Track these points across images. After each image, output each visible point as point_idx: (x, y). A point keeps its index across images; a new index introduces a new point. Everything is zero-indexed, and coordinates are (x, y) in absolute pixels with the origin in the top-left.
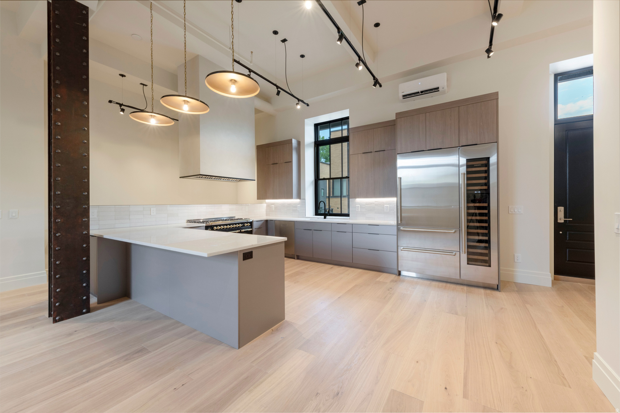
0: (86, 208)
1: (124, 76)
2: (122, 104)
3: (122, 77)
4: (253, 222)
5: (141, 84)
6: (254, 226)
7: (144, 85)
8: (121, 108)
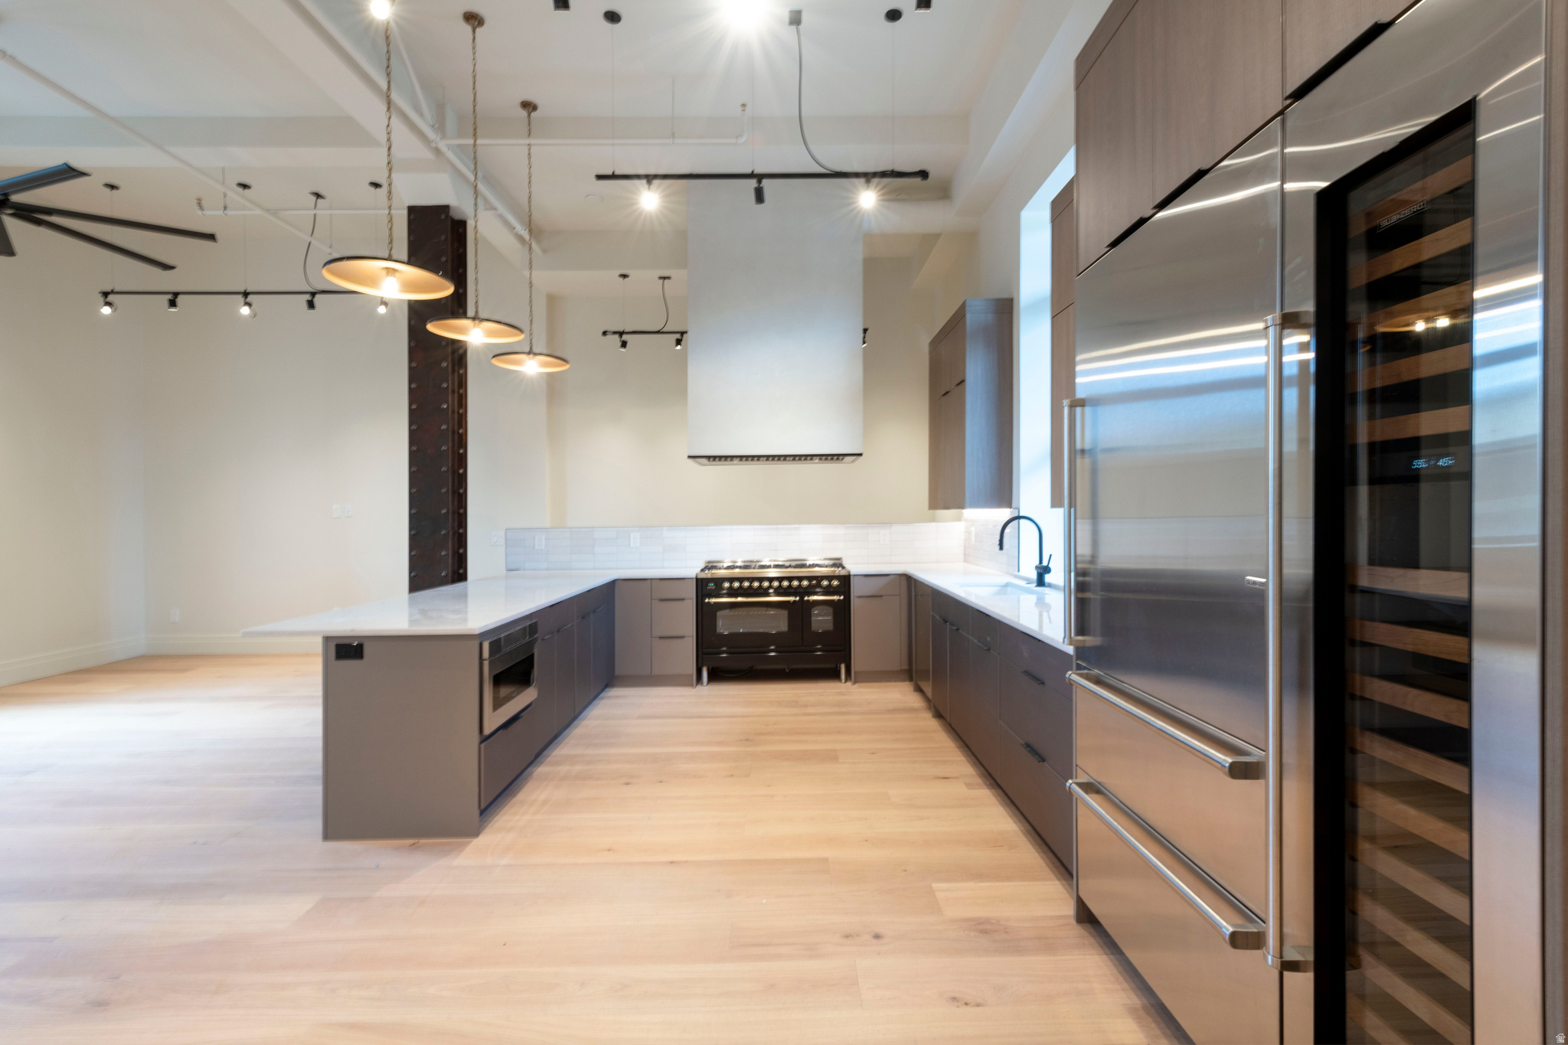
0: (445, 534)
1: (628, 275)
2: (624, 330)
3: (624, 279)
4: (852, 578)
5: (661, 278)
6: (856, 589)
7: (664, 278)
8: (622, 339)
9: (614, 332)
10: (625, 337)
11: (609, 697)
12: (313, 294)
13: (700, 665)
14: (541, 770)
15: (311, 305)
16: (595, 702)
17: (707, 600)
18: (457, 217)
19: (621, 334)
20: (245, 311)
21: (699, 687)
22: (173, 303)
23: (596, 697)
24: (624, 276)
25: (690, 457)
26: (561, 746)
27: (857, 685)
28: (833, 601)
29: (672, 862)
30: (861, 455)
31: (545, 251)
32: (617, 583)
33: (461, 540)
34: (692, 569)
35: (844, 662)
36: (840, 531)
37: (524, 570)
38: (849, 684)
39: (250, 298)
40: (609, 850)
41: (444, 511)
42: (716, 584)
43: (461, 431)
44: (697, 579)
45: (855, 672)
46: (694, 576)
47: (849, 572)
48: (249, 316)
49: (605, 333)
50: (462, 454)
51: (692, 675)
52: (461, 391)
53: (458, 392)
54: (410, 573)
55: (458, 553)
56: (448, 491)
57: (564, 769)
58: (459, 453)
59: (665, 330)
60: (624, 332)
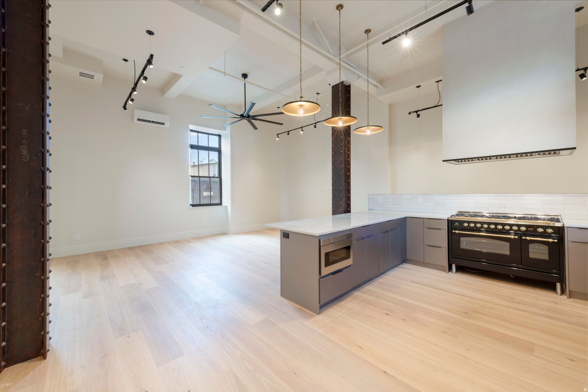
0: (342, 196)
1: (420, 86)
4: (566, 229)
5: (436, 82)
6: (568, 237)
7: (438, 81)
8: (417, 114)
9: (414, 112)
10: (419, 113)
11: (402, 268)
12: (316, 123)
13: (450, 263)
14: (357, 293)
15: (315, 127)
16: (395, 268)
17: (454, 231)
18: (347, 85)
19: (417, 112)
20: (302, 132)
21: (450, 273)
22: (288, 134)
23: (396, 266)
24: (418, 87)
25: (443, 161)
26: (370, 285)
27: (571, 300)
28: (549, 242)
29: (385, 372)
30: (575, 148)
31: (385, 87)
32: (407, 218)
33: (349, 198)
34: (446, 216)
35: (560, 282)
36: (559, 198)
37: (375, 210)
38: (564, 297)
39: (303, 129)
40: (360, 347)
41: (341, 188)
42: (459, 224)
43: (348, 160)
44: (448, 220)
45: (570, 291)
46: (447, 219)
47: (564, 225)
48: (303, 133)
49: (410, 113)
50: (349, 168)
51: (446, 267)
52: (349, 146)
53: (348, 146)
54: (332, 209)
55: (348, 202)
56: (343, 181)
57: (365, 296)
58: (348, 167)
59: (438, 105)
60: (419, 111)
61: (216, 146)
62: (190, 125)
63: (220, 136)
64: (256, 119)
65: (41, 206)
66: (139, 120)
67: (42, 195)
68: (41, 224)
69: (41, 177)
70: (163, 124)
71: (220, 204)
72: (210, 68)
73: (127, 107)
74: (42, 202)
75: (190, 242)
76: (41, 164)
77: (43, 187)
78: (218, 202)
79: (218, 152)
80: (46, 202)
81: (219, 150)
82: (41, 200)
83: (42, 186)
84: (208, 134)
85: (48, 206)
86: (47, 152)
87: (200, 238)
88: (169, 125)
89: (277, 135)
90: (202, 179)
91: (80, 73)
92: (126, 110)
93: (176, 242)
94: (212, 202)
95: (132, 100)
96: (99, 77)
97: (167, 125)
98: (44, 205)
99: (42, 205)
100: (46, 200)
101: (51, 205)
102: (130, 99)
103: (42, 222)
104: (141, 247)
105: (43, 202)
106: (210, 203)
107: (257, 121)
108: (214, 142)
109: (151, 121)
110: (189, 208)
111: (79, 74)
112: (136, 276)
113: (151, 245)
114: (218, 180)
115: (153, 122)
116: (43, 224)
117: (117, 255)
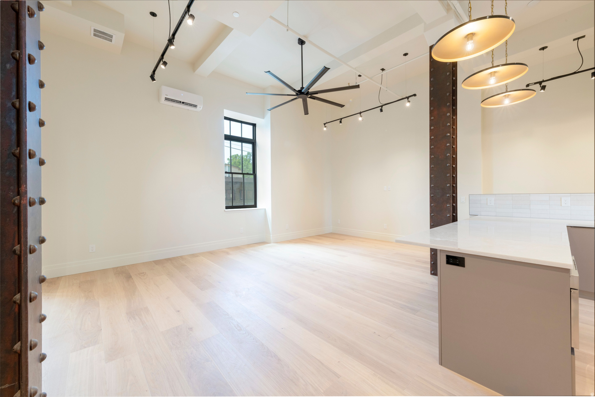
0: (449, 196)
1: (546, 47)
2: (543, 80)
3: (543, 50)
5: (574, 40)
7: (579, 38)
8: (542, 85)
9: (535, 83)
10: (543, 84)
12: (382, 106)
15: (381, 110)
19: (540, 83)
20: (361, 119)
22: (341, 122)
24: (543, 48)
33: (454, 199)
39: (363, 114)
41: (448, 185)
49: (528, 86)
55: (453, 205)
56: (450, 175)
59: (580, 70)
60: (543, 81)
61: (251, 137)
62: (224, 109)
63: (254, 125)
64: (314, 98)
65: (14, 204)
66: (167, 99)
67: (15, 174)
68: (14, 251)
69: (14, 128)
70: (195, 106)
71: (255, 206)
72: (271, 17)
73: (155, 78)
74: (16, 193)
75: (228, 253)
76: (14, 93)
77: (18, 151)
78: (253, 204)
79: (252, 145)
80: (26, 192)
81: (253, 142)
82: (14, 188)
83: (17, 149)
84: (242, 122)
85: (32, 204)
86: (30, 63)
87: (238, 248)
88: (201, 109)
89: (325, 124)
90: (234, 176)
91: (95, 30)
92: (154, 81)
93: (212, 253)
94: (246, 204)
95: (165, 63)
96: (118, 37)
97: (200, 108)
98: (20, 201)
99: (16, 202)
100: (26, 187)
101: (42, 202)
102: (161, 62)
103: (17, 247)
104: (169, 260)
105: (19, 194)
106: (243, 205)
107: (315, 100)
108: (248, 133)
109: (181, 102)
110: (225, 211)
111: (93, 32)
112: (179, 311)
113: (182, 257)
114: (252, 177)
115: (183, 103)
116: (18, 252)
117: (143, 273)
